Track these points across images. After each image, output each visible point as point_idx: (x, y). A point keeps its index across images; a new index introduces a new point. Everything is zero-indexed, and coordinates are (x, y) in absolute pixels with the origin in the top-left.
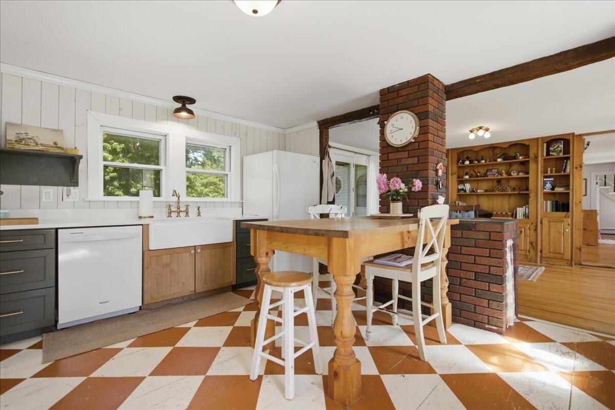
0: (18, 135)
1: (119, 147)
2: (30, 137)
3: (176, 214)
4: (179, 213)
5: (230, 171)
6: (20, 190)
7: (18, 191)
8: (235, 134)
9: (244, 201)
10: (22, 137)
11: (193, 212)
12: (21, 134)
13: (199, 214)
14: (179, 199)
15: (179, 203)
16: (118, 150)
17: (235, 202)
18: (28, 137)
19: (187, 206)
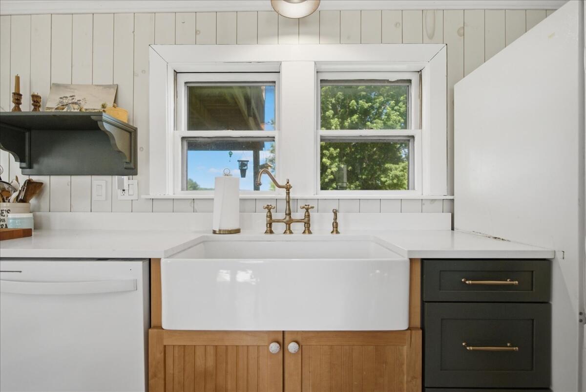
0: (61, 100)
1: (334, 152)
2: (76, 101)
3: (282, 227)
4: (288, 224)
5: (421, 127)
6: (69, 184)
7: (68, 185)
8: (431, 37)
9: (456, 197)
10: (65, 101)
11: (321, 222)
12: (66, 97)
13: (335, 229)
14: (288, 194)
15: (288, 202)
16: (335, 155)
17: (433, 200)
18: (73, 101)
19: (307, 210)
